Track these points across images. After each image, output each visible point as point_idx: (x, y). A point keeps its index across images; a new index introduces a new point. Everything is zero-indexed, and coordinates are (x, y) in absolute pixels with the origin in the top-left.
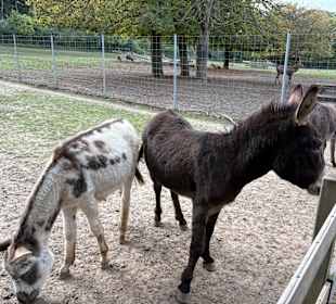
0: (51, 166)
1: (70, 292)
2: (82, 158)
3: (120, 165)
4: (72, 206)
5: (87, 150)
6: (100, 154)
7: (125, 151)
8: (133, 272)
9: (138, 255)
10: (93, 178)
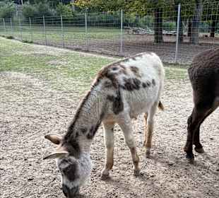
0: (96, 85)
1: (111, 191)
2: (121, 78)
3: (150, 88)
4: (111, 121)
5: (125, 73)
6: (135, 77)
7: (154, 78)
8: (161, 182)
9: (163, 168)
10: (129, 98)
